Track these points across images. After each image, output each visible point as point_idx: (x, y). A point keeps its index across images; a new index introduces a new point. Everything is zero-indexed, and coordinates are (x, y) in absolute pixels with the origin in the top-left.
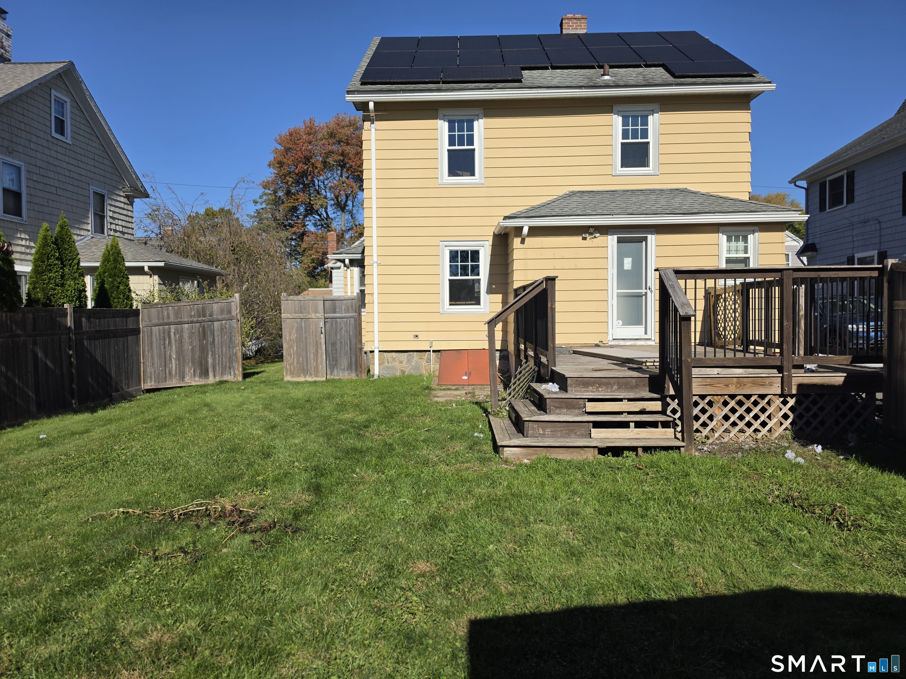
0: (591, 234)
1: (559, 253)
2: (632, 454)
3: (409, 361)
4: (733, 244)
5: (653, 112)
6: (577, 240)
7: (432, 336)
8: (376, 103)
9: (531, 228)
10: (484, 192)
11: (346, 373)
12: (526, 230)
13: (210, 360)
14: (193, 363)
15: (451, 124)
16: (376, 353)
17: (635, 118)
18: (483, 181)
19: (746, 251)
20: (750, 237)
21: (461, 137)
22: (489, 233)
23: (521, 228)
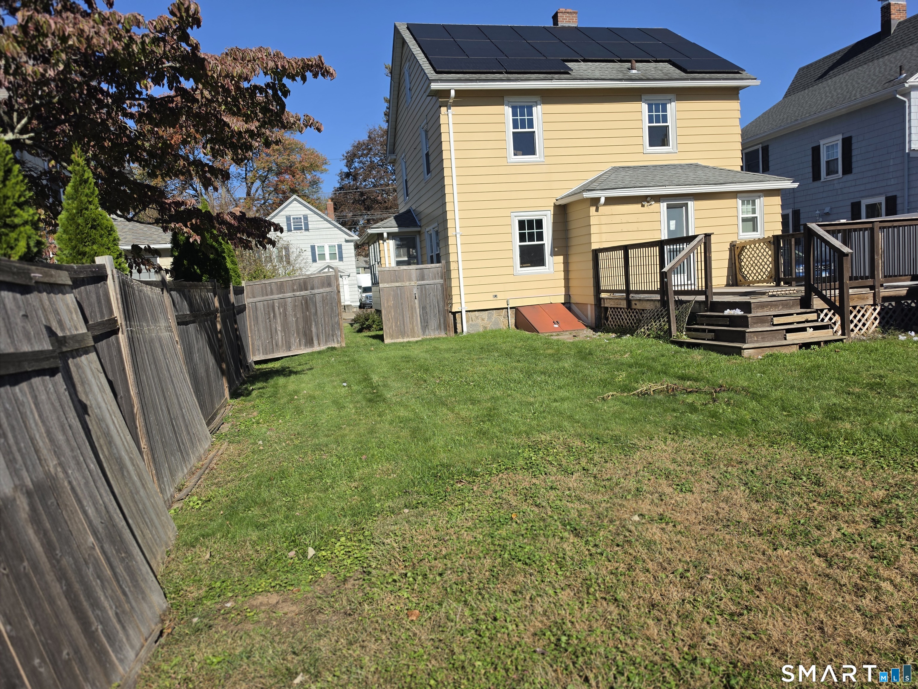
0: (648, 202)
1: (625, 219)
2: (816, 347)
3: (489, 318)
4: (745, 207)
5: (670, 101)
6: (637, 207)
7: (508, 296)
8: (456, 91)
9: (607, 199)
10: (544, 169)
11: (437, 332)
12: (603, 200)
13: (314, 330)
14: (298, 334)
15: (514, 109)
16: (464, 313)
17: (657, 105)
18: (542, 159)
19: (754, 212)
20: (757, 201)
21: (523, 121)
22: (551, 203)
23: (598, 199)
